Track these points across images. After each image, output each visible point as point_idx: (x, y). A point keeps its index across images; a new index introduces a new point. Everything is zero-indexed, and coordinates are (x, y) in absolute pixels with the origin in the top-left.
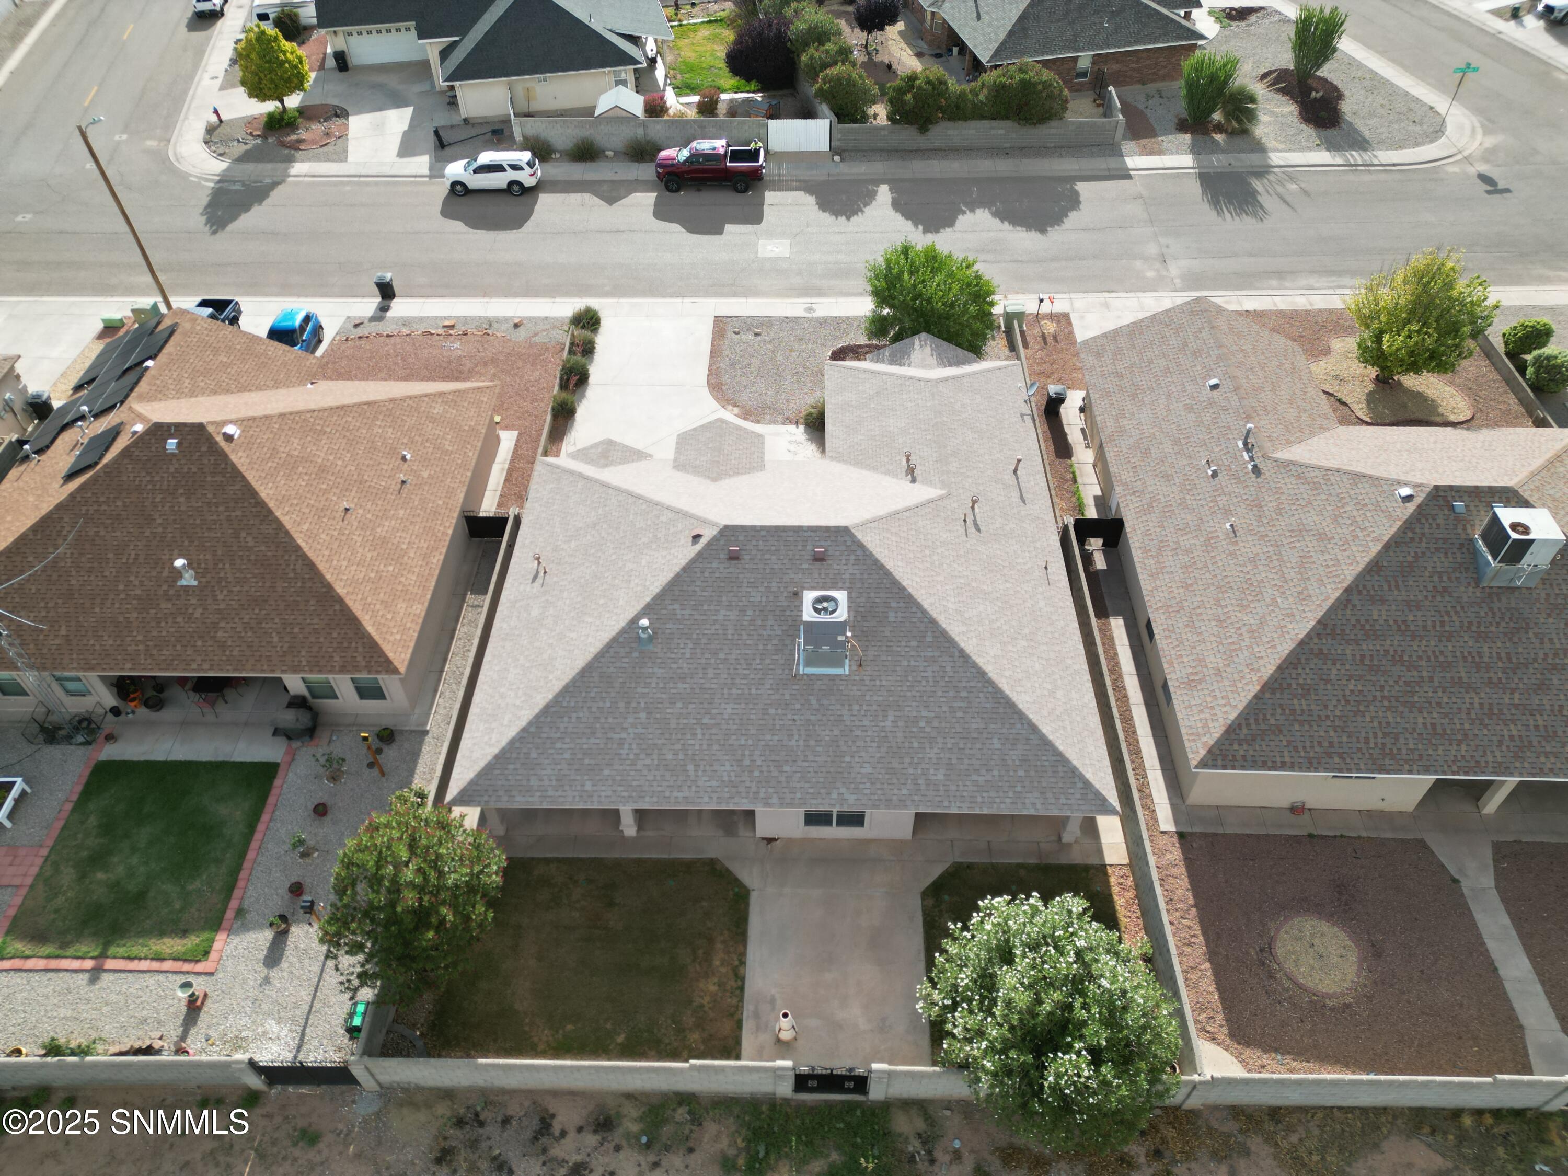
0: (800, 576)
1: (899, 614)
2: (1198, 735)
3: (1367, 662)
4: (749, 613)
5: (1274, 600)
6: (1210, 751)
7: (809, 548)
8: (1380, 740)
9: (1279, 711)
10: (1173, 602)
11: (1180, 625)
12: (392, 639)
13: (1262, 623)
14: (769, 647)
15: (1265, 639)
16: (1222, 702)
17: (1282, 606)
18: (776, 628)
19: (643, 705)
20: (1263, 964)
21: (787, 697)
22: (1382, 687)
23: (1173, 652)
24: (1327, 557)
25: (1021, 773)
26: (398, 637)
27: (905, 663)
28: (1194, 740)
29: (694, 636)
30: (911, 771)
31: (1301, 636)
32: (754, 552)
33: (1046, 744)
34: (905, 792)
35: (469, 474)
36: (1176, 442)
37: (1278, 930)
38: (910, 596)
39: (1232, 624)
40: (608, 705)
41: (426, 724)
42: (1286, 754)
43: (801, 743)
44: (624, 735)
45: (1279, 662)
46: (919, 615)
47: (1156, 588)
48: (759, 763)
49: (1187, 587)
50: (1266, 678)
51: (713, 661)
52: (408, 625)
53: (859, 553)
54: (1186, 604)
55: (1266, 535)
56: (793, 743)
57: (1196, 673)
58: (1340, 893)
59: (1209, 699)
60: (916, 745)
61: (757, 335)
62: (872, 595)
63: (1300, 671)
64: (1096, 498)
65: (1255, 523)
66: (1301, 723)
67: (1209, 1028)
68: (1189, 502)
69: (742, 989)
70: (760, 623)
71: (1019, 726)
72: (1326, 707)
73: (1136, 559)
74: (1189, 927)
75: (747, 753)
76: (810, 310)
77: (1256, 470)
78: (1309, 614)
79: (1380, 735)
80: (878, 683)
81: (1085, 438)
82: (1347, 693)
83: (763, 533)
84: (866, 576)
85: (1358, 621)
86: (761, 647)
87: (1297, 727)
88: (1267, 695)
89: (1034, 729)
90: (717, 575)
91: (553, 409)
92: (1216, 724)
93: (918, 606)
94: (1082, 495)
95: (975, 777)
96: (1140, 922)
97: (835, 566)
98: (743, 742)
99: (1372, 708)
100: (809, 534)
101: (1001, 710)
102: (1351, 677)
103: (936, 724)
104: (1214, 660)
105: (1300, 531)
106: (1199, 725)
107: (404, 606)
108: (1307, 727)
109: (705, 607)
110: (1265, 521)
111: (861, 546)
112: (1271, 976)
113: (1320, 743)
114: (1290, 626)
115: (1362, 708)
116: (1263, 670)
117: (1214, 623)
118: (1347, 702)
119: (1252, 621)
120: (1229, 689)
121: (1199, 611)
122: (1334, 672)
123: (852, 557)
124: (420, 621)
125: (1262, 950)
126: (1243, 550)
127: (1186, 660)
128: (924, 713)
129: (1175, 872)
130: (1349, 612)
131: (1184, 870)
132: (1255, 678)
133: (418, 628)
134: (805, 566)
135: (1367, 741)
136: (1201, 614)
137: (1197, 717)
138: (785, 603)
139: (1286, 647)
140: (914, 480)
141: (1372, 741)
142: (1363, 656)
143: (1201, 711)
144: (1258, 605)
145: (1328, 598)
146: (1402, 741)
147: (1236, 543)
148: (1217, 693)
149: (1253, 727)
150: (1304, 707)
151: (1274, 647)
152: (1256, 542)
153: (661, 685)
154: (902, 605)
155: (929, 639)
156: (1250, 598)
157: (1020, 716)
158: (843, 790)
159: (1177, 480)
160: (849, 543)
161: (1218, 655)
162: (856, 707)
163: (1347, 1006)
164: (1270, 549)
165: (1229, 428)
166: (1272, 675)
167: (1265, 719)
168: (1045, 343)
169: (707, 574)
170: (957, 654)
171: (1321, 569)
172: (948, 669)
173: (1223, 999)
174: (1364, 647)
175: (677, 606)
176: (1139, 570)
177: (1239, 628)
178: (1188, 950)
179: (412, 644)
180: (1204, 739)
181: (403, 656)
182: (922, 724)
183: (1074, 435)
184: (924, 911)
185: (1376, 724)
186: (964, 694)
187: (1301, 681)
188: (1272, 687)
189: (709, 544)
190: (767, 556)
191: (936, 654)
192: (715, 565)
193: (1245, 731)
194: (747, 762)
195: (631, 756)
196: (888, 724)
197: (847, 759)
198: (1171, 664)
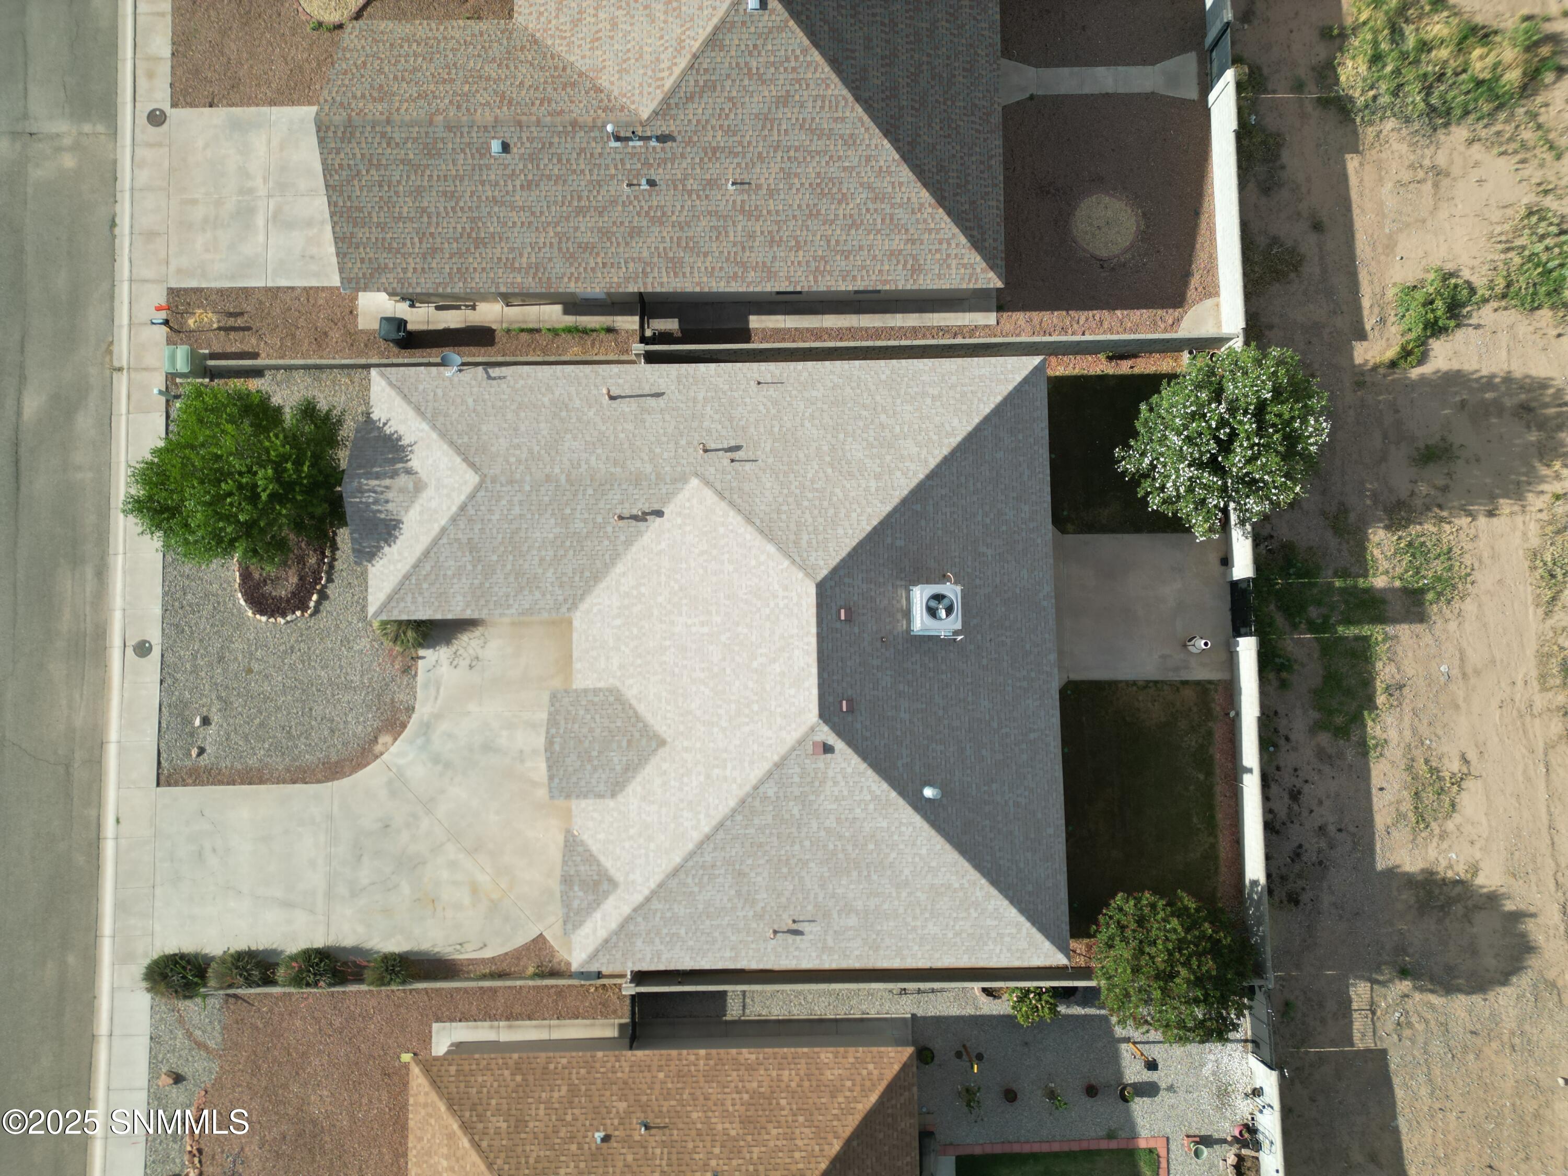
0: (865, 635)
1: (898, 535)
2: (971, 275)
3: (917, 106)
4: (901, 687)
5: (845, 169)
6: (992, 268)
7: (838, 625)
8: (977, 120)
9: (958, 198)
10: (813, 264)
11: (843, 263)
12: (876, 1072)
13: (870, 187)
14: (931, 665)
15: (890, 190)
16: (945, 246)
17: (855, 163)
18: (914, 660)
19: (986, 788)
20: (1113, 269)
21: (972, 647)
22: (937, 101)
23: (874, 278)
24: (810, 104)
25: (1020, 437)
26: (871, 1066)
27: (940, 532)
28: (977, 280)
29: (925, 742)
30: (1024, 534)
31: (897, 157)
32: (845, 685)
33: (998, 411)
34: (1039, 541)
35: (600, 1054)
36: (580, 211)
37: (1084, 250)
38: (881, 523)
39: (860, 215)
40: (987, 822)
41: (904, 1019)
42: (990, 203)
43: (1008, 634)
44: (1011, 803)
45: (919, 184)
46: (898, 515)
47: (788, 278)
48: (1025, 673)
49: (798, 247)
50: (933, 201)
51: (946, 722)
52: (851, 1060)
53: (842, 573)
54: (820, 253)
55: (760, 154)
56: (1008, 641)
57: (906, 262)
58: (1048, 192)
59: (938, 256)
60: (1004, 528)
61: (206, 721)
62: (881, 561)
63: (926, 168)
64: (566, 312)
65: (739, 160)
66: (967, 182)
67: (1170, 322)
68: (682, 219)
69: (1156, 682)
70: (910, 677)
71: (986, 433)
72: (954, 156)
73: (743, 289)
74: (1087, 319)
75: (1018, 684)
76: (143, 649)
77: (663, 138)
78: (874, 142)
79: (973, 118)
80: (957, 560)
81: (458, 308)
82: (942, 133)
83: (826, 675)
84: (864, 567)
85: (883, 100)
86: (931, 674)
87: (970, 187)
88: (947, 204)
89: (987, 419)
90: (868, 723)
91: (404, 982)
92: (967, 256)
93: (890, 515)
94: (562, 326)
95: (1025, 478)
96: (1078, 357)
97: (855, 598)
98: (1010, 688)
99: (953, 116)
100: (824, 626)
101: (974, 447)
102: (929, 125)
103: (987, 508)
104: (897, 242)
105: (766, 119)
106: (962, 271)
107: (828, 1073)
108: (970, 178)
109: (899, 733)
110: (740, 149)
111: (835, 571)
112: (1124, 265)
113: (982, 172)
114: (882, 163)
115: (954, 125)
116: (922, 201)
117: (853, 232)
118: (949, 136)
119: (864, 196)
120: (933, 236)
121: (833, 243)
122: (926, 138)
123: (846, 580)
124: (841, 1050)
125: (1102, 267)
126: (771, 181)
127: (887, 267)
128: (980, 518)
129: (1036, 320)
130: (875, 105)
131: (1035, 314)
132: (930, 210)
133: (851, 1049)
134: (856, 630)
135: (978, 131)
136: (837, 242)
137: (954, 271)
138: (892, 650)
139: (905, 173)
140: (659, 513)
141: (977, 127)
142: (913, 108)
143: (949, 267)
144: (845, 186)
145: (861, 119)
146: (977, 102)
147: (759, 187)
148: (933, 248)
149: (971, 224)
150: (955, 175)
151: (901, 184)
152: (764, 166)
153: (969, 771)
154: (889, 532)
155: (918, 507)
156: (835, 190)
157: (978, 429)
158: (1041, 595)
159: (645, 224)
160: (833, 583)
161: (893, 236)
162: (978, 582)
163: (1144, 214)
164: (780, 154)
165: (582, 150)
166: (931, 194)
167: (964, 212)
168: (248, 329)
169: (868, 734)
170: (930, 482)
171: (823, 114)
172: (943, 492)
173: (1146, 307)
174: (905, 103)
175: (900, 764)
176: (758, 289)
177: (868, 210)
178: (1106, 325)
179: (875, 1049)
180: (979, 270)
181: (892, 1055)
182: (988, 521)
183: (452, 320)
184: (1081, 532)
185: (965, 118)
186: (963, 479)
187: (935, 170)
188: (941, 199)
189: (839, 734)
190: (848, 671)
191: (931, 502)
192: (859, 726)
193: (975, 233)
194: (1025, 684)
195: (1027, 793)
196: (989, 552)
197: (1018, 591)
198: (886, 282)
